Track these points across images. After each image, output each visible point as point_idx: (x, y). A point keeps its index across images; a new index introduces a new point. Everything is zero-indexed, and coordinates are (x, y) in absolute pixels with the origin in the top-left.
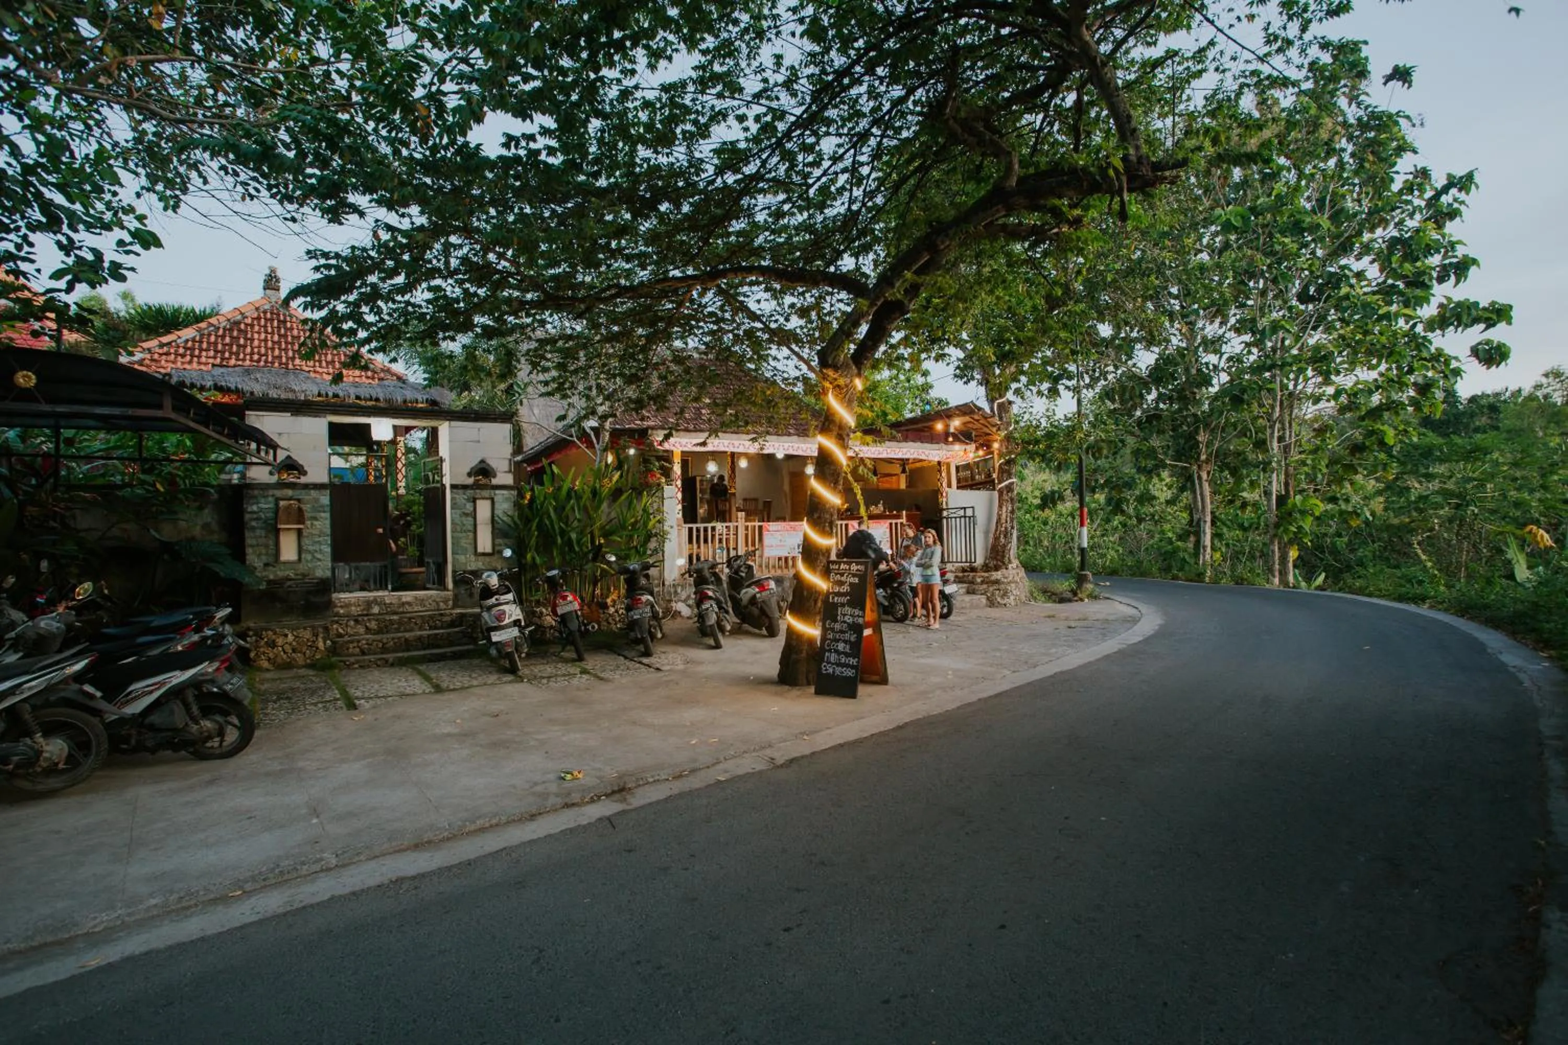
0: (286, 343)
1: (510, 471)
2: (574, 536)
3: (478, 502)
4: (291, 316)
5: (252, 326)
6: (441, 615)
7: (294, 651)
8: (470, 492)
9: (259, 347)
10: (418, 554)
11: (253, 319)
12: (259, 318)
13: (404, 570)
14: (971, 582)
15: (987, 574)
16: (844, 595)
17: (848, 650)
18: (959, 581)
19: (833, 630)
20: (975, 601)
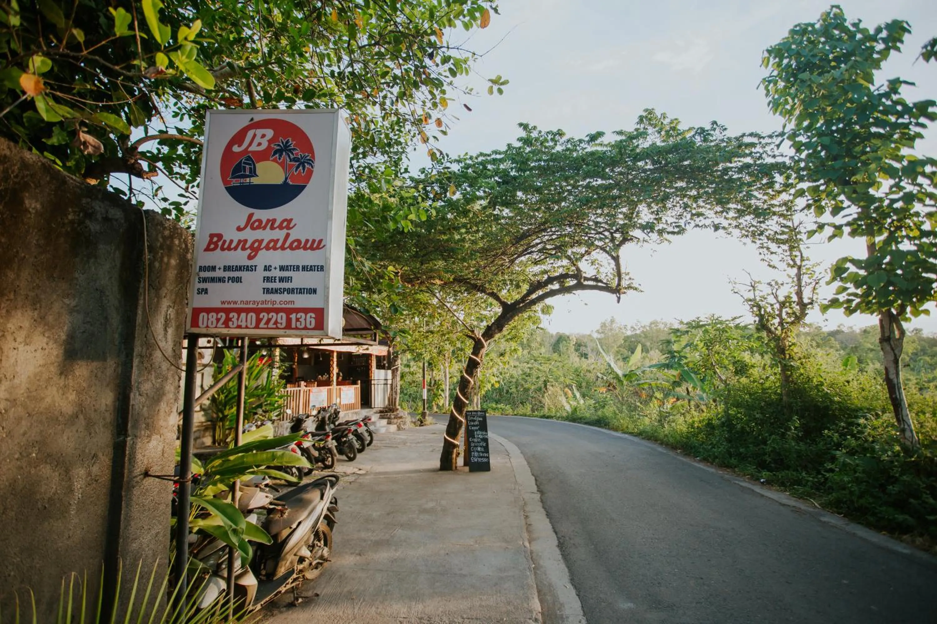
14: (389, 418)
15: (395, 413)
16: (477, 426)
17: (483, 450)
18: (382, 417)
19: (474, 442)
20: (393, 428)
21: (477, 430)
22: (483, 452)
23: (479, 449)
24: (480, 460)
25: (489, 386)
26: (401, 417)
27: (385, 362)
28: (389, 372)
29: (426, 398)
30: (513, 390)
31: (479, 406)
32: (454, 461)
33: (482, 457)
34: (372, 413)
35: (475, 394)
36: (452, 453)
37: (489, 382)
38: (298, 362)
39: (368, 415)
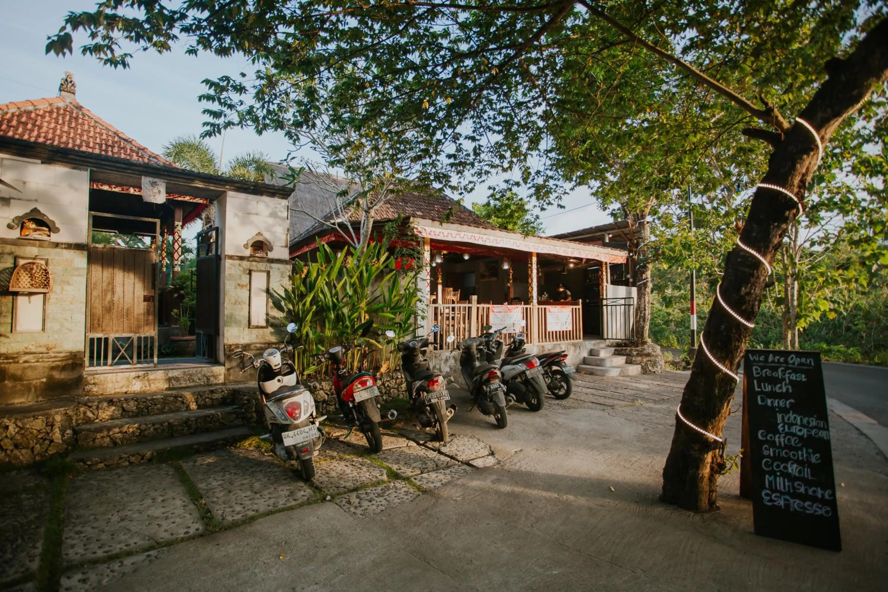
0: (76, 134)
1: (286, 246)
2: (346, 311)
3: (253, 274)
4: (84, 115)
5: (43, 117)
6: (212, 392)
7: (16, 446)
8: (246, 264)
9: (47, 132)
10: (189, 323)
11: (45, 112)
12: (51, 112)
13: (176, 338)
14: (627, 355)
15: (639, 348)
16: (785, 396)
17: (807, 473)
18: (617, 353)
19: (772, 444)
20: (634, 370)
21: (784, 411)
22: (808, 483)
23: (793, 469)
24: (795, 504)
25: (817, 315)
26: (648, 355)
27: (629, 276)
28: (634, 290)
29: (695, 328)
30: (861, 326)
31: (797, 345)
32: (705, 485)
33: (804, 497)
34: (603, 345)
35: (789, 327)
36: (698, 462)
37: (817, 309)
38: (513, 278)
39: (595, 348)
